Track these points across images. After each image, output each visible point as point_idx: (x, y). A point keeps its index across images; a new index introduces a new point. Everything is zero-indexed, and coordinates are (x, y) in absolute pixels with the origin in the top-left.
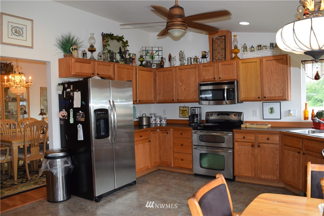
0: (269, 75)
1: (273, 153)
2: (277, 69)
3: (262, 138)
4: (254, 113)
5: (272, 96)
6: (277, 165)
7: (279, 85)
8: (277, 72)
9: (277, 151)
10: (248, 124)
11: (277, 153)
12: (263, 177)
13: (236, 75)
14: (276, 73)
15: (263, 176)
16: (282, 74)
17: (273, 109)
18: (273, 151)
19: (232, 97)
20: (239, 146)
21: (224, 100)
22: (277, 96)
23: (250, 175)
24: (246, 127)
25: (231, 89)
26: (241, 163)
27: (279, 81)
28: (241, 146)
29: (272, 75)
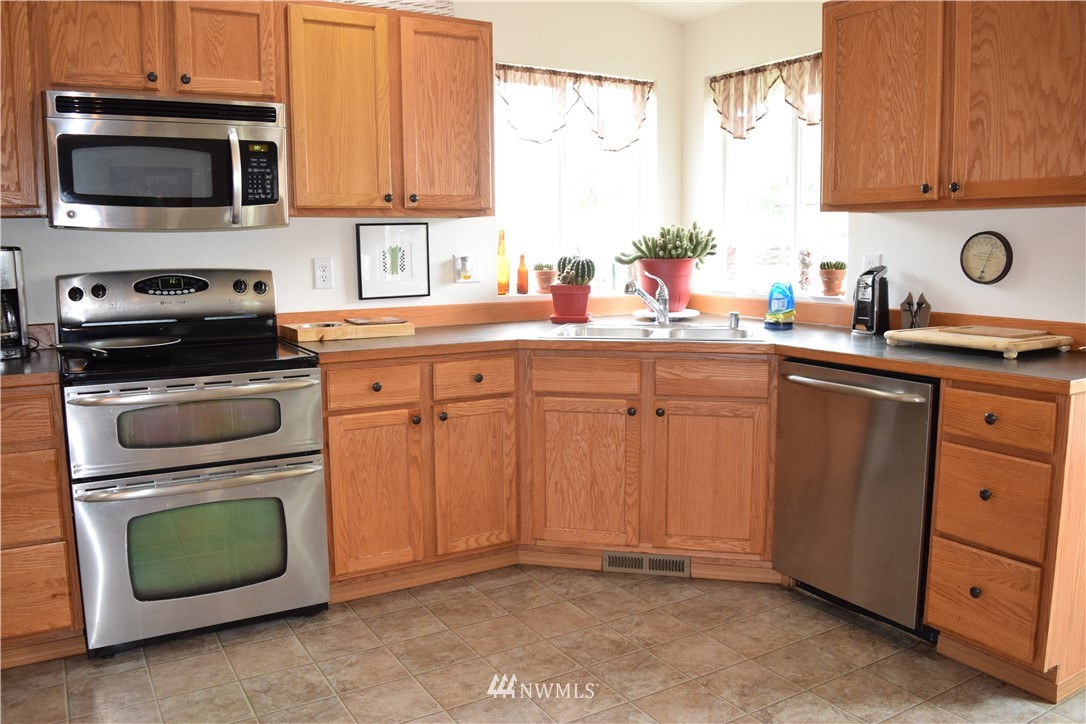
0: (427, 99)
1: (494, 437)
2: (454, 79)
3: (451, 378)
4: (319, 273)
5: (437, 192)
6: (511, 482)
7: (465, 147)
8: (454, 92)
9: (509, 422)
10: (306, 326)
11: (509, 434)
12: (461, 546)
13: (273, 78)
14: (451, 92)
15: (457, 544)
16: (472, 102)
17: (400, 255)
18: (494, 428)
19: (264, 189)
20: (350, 435)
21: (228, 200)
22: (455, 193)
23: (405, 554)
24: (321, 341)
25: (257, 148)
26: (363, 514)
27: (463, 133)
28: (357, 432)
29: (437, 101)
